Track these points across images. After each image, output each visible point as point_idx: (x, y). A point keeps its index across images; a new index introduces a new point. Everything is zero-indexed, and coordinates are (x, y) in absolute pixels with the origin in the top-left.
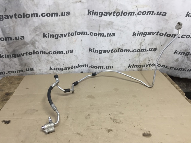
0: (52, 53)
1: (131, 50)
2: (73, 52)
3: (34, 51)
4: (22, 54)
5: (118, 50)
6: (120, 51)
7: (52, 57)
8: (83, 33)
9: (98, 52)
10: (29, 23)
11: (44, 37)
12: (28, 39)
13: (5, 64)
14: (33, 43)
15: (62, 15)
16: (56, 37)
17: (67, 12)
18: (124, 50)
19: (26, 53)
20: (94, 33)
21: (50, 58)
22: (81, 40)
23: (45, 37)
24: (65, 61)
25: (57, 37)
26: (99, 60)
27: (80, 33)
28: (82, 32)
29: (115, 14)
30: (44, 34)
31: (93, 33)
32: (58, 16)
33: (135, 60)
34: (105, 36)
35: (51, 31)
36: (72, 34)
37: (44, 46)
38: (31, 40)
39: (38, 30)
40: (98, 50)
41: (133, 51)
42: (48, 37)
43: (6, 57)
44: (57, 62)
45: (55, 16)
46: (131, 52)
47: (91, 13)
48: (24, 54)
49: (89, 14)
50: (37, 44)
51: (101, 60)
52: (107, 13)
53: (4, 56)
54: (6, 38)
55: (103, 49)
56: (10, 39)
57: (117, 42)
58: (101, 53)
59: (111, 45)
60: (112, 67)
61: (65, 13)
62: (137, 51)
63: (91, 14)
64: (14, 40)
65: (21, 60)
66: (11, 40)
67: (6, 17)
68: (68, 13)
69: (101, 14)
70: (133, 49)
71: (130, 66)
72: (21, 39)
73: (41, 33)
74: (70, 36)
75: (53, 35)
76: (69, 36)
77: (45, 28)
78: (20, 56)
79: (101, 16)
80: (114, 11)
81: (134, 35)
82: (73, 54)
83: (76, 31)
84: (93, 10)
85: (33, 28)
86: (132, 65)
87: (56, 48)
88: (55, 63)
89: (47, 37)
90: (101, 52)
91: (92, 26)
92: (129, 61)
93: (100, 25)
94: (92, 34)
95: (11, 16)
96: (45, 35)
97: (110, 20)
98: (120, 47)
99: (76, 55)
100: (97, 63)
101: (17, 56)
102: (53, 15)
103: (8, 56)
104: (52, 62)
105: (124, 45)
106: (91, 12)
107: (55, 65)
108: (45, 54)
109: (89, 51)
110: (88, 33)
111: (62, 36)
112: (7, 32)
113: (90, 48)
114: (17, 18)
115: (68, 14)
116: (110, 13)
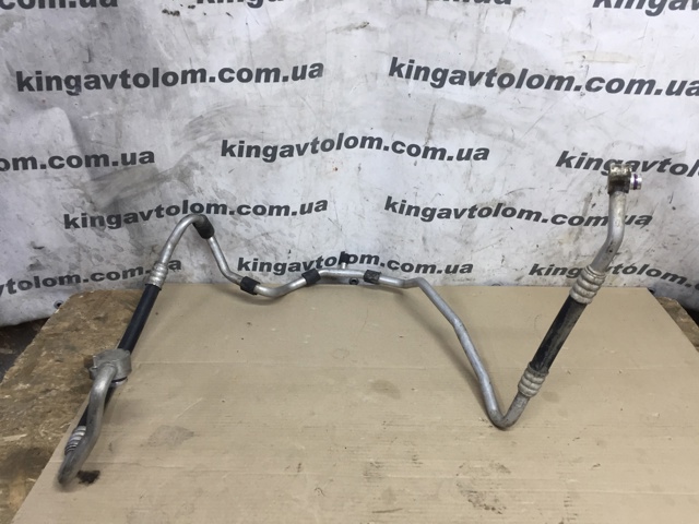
0: (251, 210)
1: (547, 215)
2: (325, 208)
3: (186, 202)
4: (142, 213)
5: (494, 209)
6: (504, 214)
7: (248, 224)
8: (368, 142)
9: (420, 215)
10: (173, 106)
11: (224, 154)
12: (166, 160)
13: (81, 249)
14: (183, 175)
15: (295, 78)
16: (268, 156)
17: (313, 66)
18: (518, 211)
19: (159, 209)
20: (407, 145)
21: (241, 229)
22: (359, 168)
23: (228, 154)
24: (296, 241)
25: (271, 154)
26: (421, 242)
27: (356, 139)
28: (364, 139)
29: (495, 81)
30: (225, 142)
31: (403, 145)
32: (281, 79)
33: (560, 252)
34: (450, 158)
35: (253, 132)
36: (328, 145)
37: (221, 187)
38: (179, 165)
39: (203, 128)
40: (417, 209)
41: (554, 220)
42: (240, 155)
43: (85, 225)
44: (267, 243)
45: (267, 80)
46: (545, 221)
47: (404, 70)
48: (150, 212)
49: (396, 73)
50: (197, 178)
51: (428, 243)
52: (463, 73)
53: (79, 222)
54: (88, 158)
55: (439, 205)
56: (102, 160)
57: (494, 181)
58: (430, 220)
59: (471, 190)
60: (470, 268)
61: (304, 68)
62: (571, 222)
63: (400, 75)
64: (115, 164)
65: (137, 236)
66: (106, 164)
67: (92, 82)
68: (318, 70)
69: (439, 75)
70: (557, 213)
71: (535, 270)
72: (142, 161)
73: (213, 139)
74: (320, 151)
75: (257, 148)
76: (314, 151)
77: (230, 124)
78: (136, 220)
79: (441, 85)
80: (492, 68)
81: (564, 165)
82: (324, 216)
83: (341, 135)
84: (412, 61)
85: (187, 121)
86: (544, 265)
87: (263, 193)
88: (259, 245)
89: (236, 154)
90: (429, 215)
91: (401, 120)
92: (537, 253)
93: (433, 116)
94: (399, 147)
95: (109, 80)
96: (228, 146)
97: (472, 102)
98: (505, 199)
99: (337, 221)
100: (412, 253)
101: (127, 221)
102: (263, 75)
103: (95, 222)
104: (249, 243)
105: (521, 194)
106: (402, 65)
107: (260, 252)
108: (224, 212)
109: (387, 208)
110: (388, 142)
111: (289, 151)
112: (93, 138)
113: (390, 198)
114: (129, 87)
115: (315, 74)
116: (475, 76)
